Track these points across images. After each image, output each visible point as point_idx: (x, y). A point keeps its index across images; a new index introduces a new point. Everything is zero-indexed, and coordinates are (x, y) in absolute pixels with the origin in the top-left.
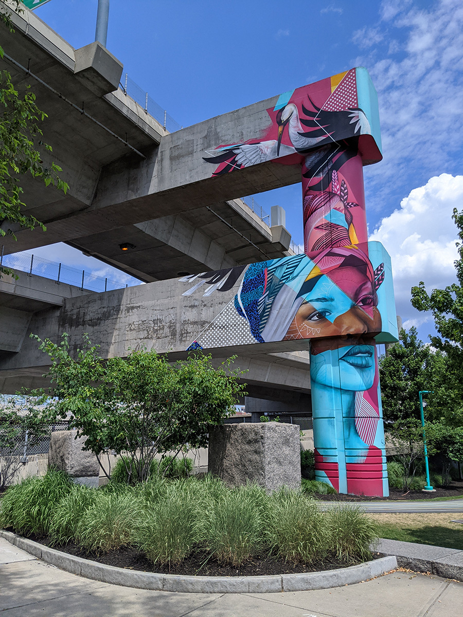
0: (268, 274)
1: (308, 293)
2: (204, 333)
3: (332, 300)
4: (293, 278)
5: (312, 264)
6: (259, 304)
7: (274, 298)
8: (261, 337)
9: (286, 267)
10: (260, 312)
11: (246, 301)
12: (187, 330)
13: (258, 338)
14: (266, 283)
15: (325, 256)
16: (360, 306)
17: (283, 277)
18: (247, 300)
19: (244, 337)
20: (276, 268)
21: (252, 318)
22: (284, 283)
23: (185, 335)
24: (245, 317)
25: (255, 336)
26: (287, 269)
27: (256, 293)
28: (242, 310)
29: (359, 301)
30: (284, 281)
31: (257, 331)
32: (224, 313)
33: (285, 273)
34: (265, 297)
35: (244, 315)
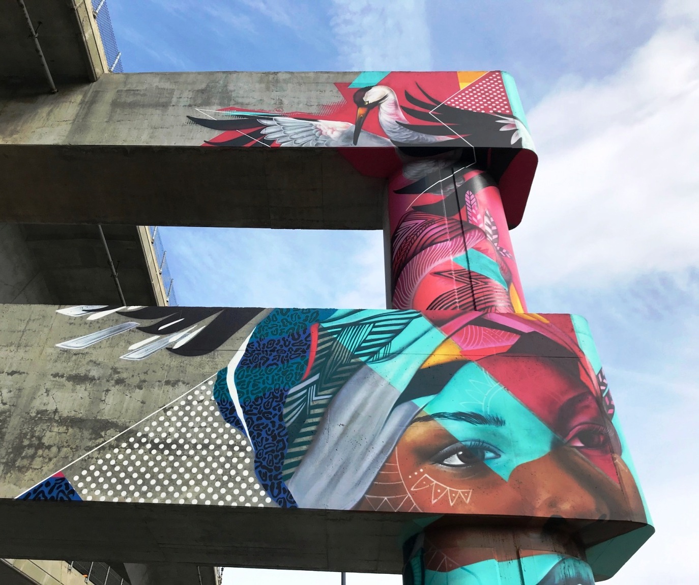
0: (320, 337)
1: (431, 398)
2: (96, 455)
3: (499, 422)
4: (390, 356)
5: (437, 335)
6: (288, 400)
7: (334, 394)
8: (286, 491)
9: (367, 329)
10: (289, 421)
11: (250, 388)
12: (40, 438)
13: (276, 491)
14: (312, 355)
15: (466, 325)
16: (578, 448)
17: (360, 348)
18: (254, 386)
19: (231, 485)
20: (343, 326)
21: (264, 434)
22: (363, 364)
23: (31, 451)
24: (242, 428)
25: (265, 487)
26: (371, 333)
27: (284, 374)
28: (233, 410)
29: (572, 434)
30: (363, 359)
31: (274, 473)
32: (176, 408)
33: (365, 341)
34: (307, 387)
35: (236, 423)
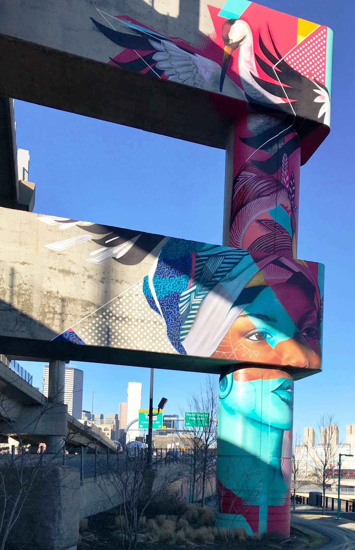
0: (197, 262)
1: (248, 305)
2: (87, 320)
3: (275, 321)
4: (231, 279)
5: (255, 268)
6: (181, 299)
7: (204, 298)
9: (221, 260)
10: (182, 311)
11: (162, 290)
15: (269, 263)
17: (217, 272)
18: (164, 289)
20: (210, 256)
21: (170, 318)
22: (218, 282)
24: (159, 313)
26: (223, 263)
27: (179, 283)
28: (154, 302)
30: (218, 279)
32: (124, 297)
33: (220, 268)
34: (190, 293)
35: (157, 310)
